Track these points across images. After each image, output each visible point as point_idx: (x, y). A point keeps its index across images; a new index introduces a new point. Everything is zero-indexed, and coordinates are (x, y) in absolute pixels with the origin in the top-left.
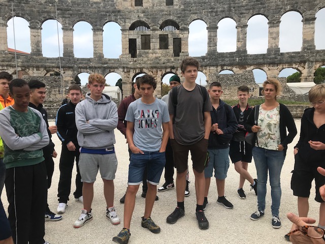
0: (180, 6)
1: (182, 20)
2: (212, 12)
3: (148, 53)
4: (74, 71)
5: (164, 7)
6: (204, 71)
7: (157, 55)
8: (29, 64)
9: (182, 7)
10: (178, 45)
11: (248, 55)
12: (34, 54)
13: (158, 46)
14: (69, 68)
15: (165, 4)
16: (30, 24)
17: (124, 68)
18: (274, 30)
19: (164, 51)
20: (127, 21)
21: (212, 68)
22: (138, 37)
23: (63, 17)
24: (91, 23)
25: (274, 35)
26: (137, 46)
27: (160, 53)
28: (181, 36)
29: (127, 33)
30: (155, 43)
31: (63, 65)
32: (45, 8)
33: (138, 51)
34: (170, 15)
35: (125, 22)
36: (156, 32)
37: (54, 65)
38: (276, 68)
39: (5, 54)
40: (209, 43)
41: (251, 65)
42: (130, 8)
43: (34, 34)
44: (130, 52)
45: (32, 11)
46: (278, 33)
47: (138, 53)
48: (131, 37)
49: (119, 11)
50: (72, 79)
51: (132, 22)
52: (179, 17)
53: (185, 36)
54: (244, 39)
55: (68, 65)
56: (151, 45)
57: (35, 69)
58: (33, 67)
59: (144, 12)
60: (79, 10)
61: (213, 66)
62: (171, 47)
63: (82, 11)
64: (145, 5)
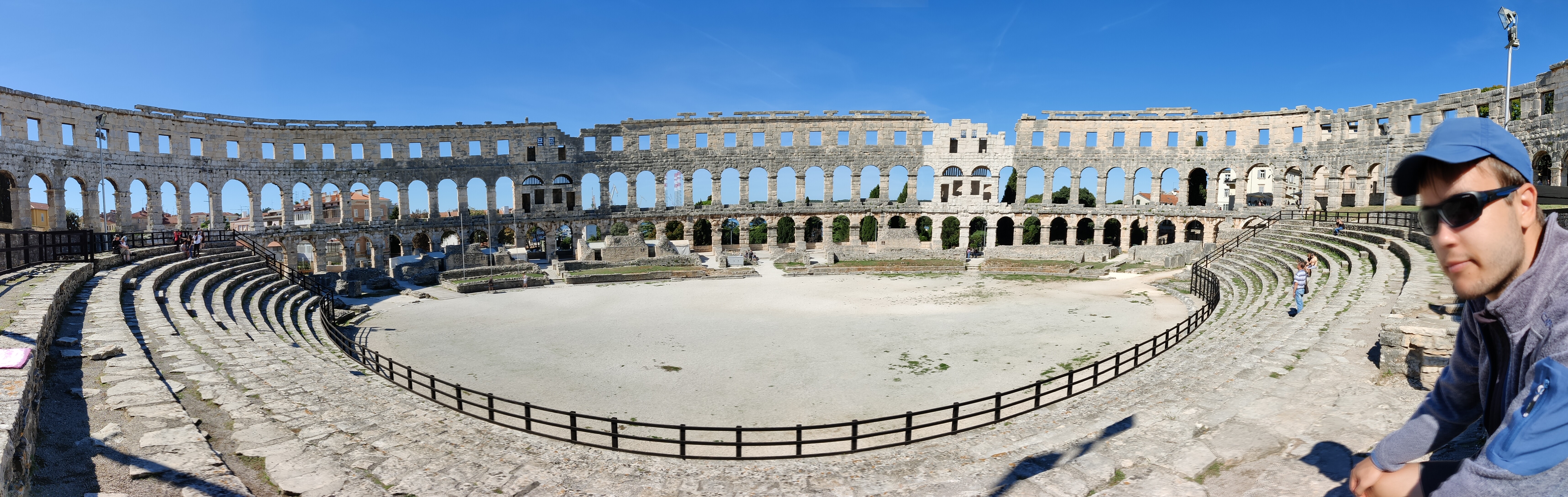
0: (573, 161)
1: (576, 175)
2: (604, 167)
3: (542, 208)
4: (470, 229)
5: (557, 162)
6: (598, 224)
7: (551, 209)
9: (575, 162)
10: (572, 199)
11: (638, 210)
12: (433, 217)
13: (552, 200)
14: (465, 227)
15: (557, 159)
16: (427, 185)
17: (518, 223)
18: (661, 187)
19: (558, 205)
20: (521, 176)
21: (606, 221)
22: (532, 192)
24: (485, 181)
25: (661, 192)
26: (531, 201)
27: (553, 207)
28: (574, 190)
29: (520, 187)
30: (549, 198)
32: (443, 170)
34: (563, 169)
35: (518, 178)
36: (550, 187)
37: (450, 224)
38: (663, 221)
39: (409, 219)
40: (602, 197)
42: (523, 163)
43: (431, 194)
44: (524, 207)
45: (430, 174)
46: (664, 190)
47: (531, 207)
48: (525, 192)
49: (513, 168)
50: (468, 237)
51: (525, 177)
52: (572, 172)
53: (578, 190)
54: (635, 193)
56: (545, 199)
57: (433, 229)
58: (432, 227)
59: (537, 167)
60: (474, 169)
62: (565, 201)
64: (538, 160)
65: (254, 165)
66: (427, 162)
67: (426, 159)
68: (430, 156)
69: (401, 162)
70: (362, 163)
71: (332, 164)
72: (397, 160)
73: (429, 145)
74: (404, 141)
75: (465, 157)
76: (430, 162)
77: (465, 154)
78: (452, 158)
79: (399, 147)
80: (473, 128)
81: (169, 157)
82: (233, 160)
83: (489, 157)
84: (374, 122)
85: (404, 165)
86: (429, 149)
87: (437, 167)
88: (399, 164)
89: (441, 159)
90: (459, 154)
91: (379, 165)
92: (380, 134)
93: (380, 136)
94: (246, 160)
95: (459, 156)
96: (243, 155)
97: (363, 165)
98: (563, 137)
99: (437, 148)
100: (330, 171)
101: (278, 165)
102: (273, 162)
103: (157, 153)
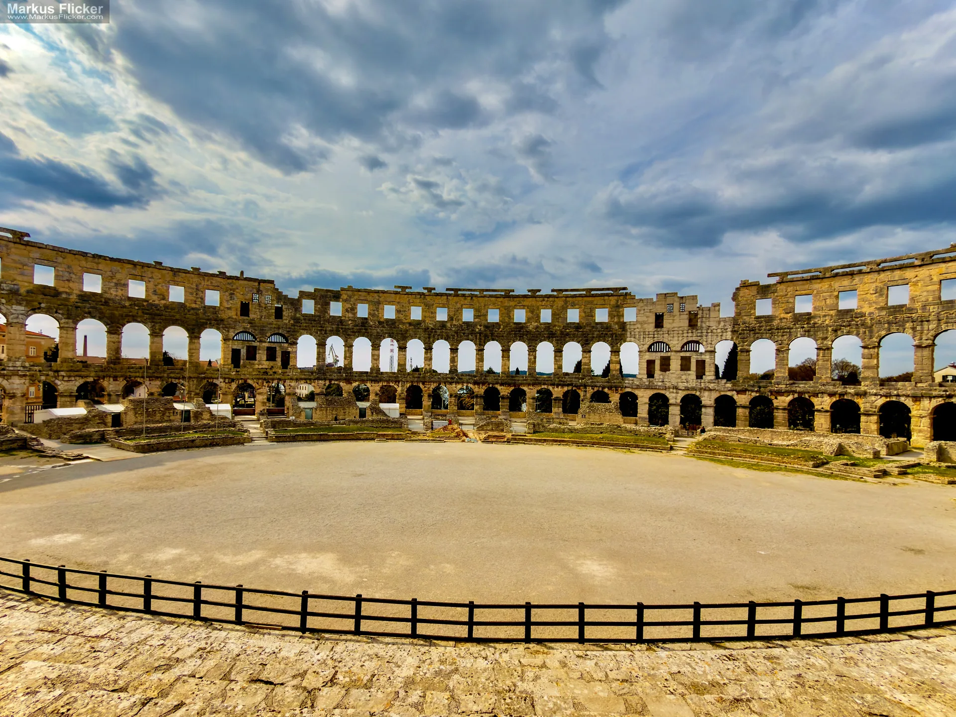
0: (289, 321)
1: (291, 335)
3: (253, 364)
4: (163, 381)
5: (273, 320)
6: (313, 384)
7: (264, 367)
8: (105, 374)
9: (292, 322)
10: (287, 359)
11: (353, 372)
12: (111, 363)
13: (265, 358)
14: (157, 378)
15: (274, 317)
16: (108, 329)
17: (225, 378)
18: (376, 352)
19: (272, 363)
20: (231, 330)
21: (320, 382)
22: (243, 348)
23: (152, 322)
24: (188, 330)
25: (376, 357)
27: (266, 364)
28: (290, 349)
29: (229, 342)
30: (262, 355)
31: (149, 374)
32: (131, 312)
33: (242, 361)
34: (279, 328)
35: (228, 331)
36: (264, 344)
37: (138, 374)
38: (377, 384)
39: (74, 362)
40: (318, 359)
41: (356, 381)
42: (235, 317)
43: (113, 340)
44: (232, 362)
45: (113, 314)
46: (379, 356)
47: (241, 363)
48: (235, 347)
49: (222, 320)
50: (160, 390)
51: (237, 332)
52: (288, 332)
53: (294, 350)
54: (351, 357)
55: (156, 375)
56: (257, 356)
57: (111, 379)
58: (110, 377)
59: (250, 323)
60: (174, 316)
61: (322, 380)
62: (279, 359)
64: (252, 316)
66: (109, 299)
67: (107, 295)
68: (114, 293)
73: (114, 281)
74: (77, 269)
75: (163, 302)
76: (112, 300)
77: (164, 299)
78: (146, 300)
79: (66, 274)
80: (176, 272)
83: (194, 306)
85: (74, 297)
86: (113, 284)
87: (124, 307)
88: (64, 296)
89: (130, 299)
90: (155, 297)
91: (27, 291)
95: (155, 299)
98: (280, 297)
99: (126, 285)
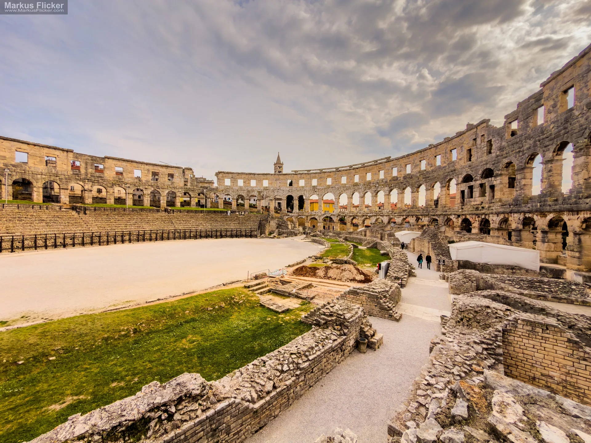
0: (496, 153)
1: (496, 167)
2: (519, 152)
3: (471, 201)
4: (429, 217)
5: (485, 158)
7: (477, 203)
9: (498, 153)
13: (478, 195)
15: (485, 154)
17: (454, 215)
19: (482, 199)
20: (460, 176)
22: (466, 189)
23: (426, 182)
26: (465, 196)
27: (479, 200)
29: (459, 186)
30: (476, 193)
34: (487, 164)
35: (458, 177)
36: (478, 182)
38: (576, 217)
41: (550, 212)
42: (463, 164)
47: (465, 201)
48: (462, 189)
51: (463, 176)
52: (493, 164)
56: (474, 194)
59: (471, 166)
62: (488, 194)
63: (435, 176)
64: (472, 159)
65: (337, 187)
67: (412, 173)
68: (415, 171)
69: (400, 177)
70: (382, 180)
71: (370, 183)
72: (399, 176)
73: (416, 164)
74: (403, 164)
75: (433, 168)
76: (415, 175)
77: (434, 166)
78: (425, 170)
79: (400, 168)
80: (437, 146)
81: (303, 187)
82: (329, 186)
83: (444, 165)
84: (390, 157)
85: (402, 179)
86: (415, 166)
89: (421, 172)
91: (390, 181)
92: (391, 163)
93: (392, 164)
94: (334, 185)
96: (332, 183)
97: (383, 181)
99: (420, 165)
100: (368, 186)
101: (347, 186)
102: (345, 184)
103: (298, 186)
